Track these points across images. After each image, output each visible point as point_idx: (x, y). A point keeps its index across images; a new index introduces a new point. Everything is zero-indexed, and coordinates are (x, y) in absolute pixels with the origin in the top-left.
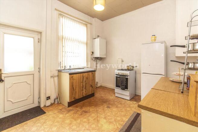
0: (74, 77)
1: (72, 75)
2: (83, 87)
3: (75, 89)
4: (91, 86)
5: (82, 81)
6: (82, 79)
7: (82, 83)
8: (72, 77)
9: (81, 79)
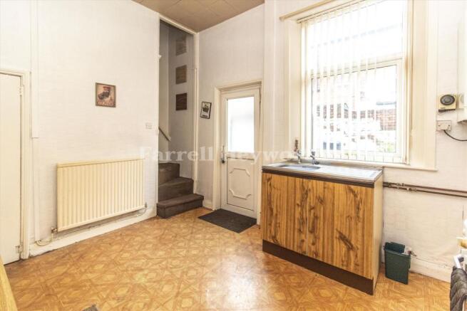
0: (273, 180)
1: (269, 175)
2: (303, 221)
3: (276, 215)
4: (343, 238)
5: (298, 202)
6: (299, 196)
7: (298, 210)
8: (269, 179)
9: (295, 193)
